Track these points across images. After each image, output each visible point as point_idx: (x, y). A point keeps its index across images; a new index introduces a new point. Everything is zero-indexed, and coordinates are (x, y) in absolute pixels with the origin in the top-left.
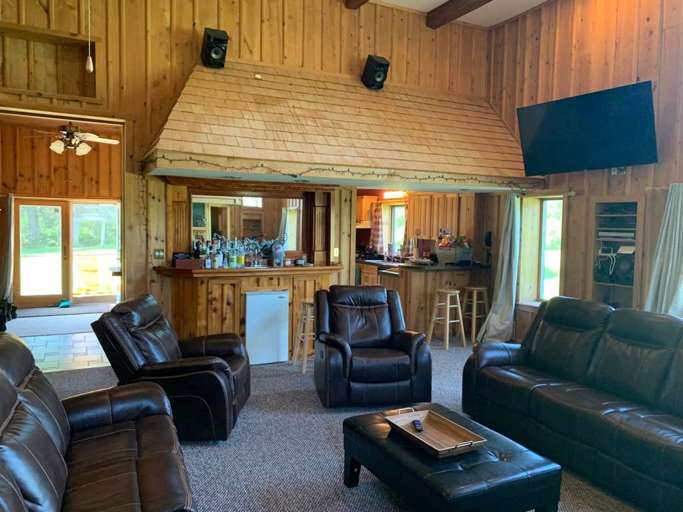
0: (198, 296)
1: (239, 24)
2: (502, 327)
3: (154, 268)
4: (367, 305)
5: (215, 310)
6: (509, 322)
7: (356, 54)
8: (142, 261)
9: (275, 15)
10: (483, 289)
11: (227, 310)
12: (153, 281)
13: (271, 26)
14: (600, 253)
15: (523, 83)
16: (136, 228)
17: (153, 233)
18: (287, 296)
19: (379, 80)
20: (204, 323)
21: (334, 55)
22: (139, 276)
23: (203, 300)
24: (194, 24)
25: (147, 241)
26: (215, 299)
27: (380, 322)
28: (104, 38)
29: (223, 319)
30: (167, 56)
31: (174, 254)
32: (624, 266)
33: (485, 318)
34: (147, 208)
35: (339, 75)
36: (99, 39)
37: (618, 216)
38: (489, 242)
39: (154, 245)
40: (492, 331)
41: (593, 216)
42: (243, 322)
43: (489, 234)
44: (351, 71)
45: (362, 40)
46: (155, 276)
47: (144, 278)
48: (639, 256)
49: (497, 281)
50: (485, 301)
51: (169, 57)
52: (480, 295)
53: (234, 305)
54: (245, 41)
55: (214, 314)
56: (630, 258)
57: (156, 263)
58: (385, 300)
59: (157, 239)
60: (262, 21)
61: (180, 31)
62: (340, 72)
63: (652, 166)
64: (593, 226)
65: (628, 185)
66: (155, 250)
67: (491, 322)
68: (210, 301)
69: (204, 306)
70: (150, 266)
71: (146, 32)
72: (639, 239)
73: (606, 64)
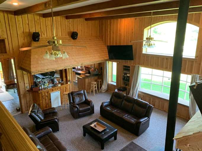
0: (40, 96)
1: (41, 28)
2: (105, 89)
3: (27, 91)
4: (80, 95)
5: (44, 98)
6: (106, 87)
7: (69, 30)
8: (24, 90)
9: (49, 24)
10: (101, 80)
11: (47, 98)
12: (27, 93)
13: (48, 27)
14: (124, 75)
15: (108, 35)
16: (22, 83)
17: (26, 82)
18: (59, 92)
19: (76, 37)
20: (42, 101)
21: (64, 32)
22: (24, 93)
23: (41, 97)
24: (29, 30)
25: (25, 85)
26: (43, 96)
27: (82, 98)
28: (7, 37)
29: (46, 100)
30: (23, 39)
31: (31, 86)
32: (128, 78)
33: (101, 86)
34: (23, 77)
35: (66, 37)
36: (6, 38)
37: (127, 68)
38: (101, 69)
39: (26, 85)
40: (103, 89)
41: (122, 68)
42: (50, 99)
43: (101, 68)
44: (69, 35)
45: (70, 27)
46: (27, 92)
47: (25, 93)
48: (130, 77)
49: (104, 78)
50: (101, 83)
51: (24, 39)
52: (100, 82)
53: (48, 96)
54: (42, 32)
55: (44, 99)
56: (129, 77)
57: (27, 89)
58: (83, 93)
59: (27, 84)
60: (46, 27)
61: (26, 32)
62: (66, 36)
63: (133, 61)
64: (122, 70)
65: (129, 63)
66: (27, 86)
67: (103, 88)
68: (42, 97)
69: (41, 98)
70: (26, 90)
71: (18, 34)
72: (130, 73)
73: (125, 36)
